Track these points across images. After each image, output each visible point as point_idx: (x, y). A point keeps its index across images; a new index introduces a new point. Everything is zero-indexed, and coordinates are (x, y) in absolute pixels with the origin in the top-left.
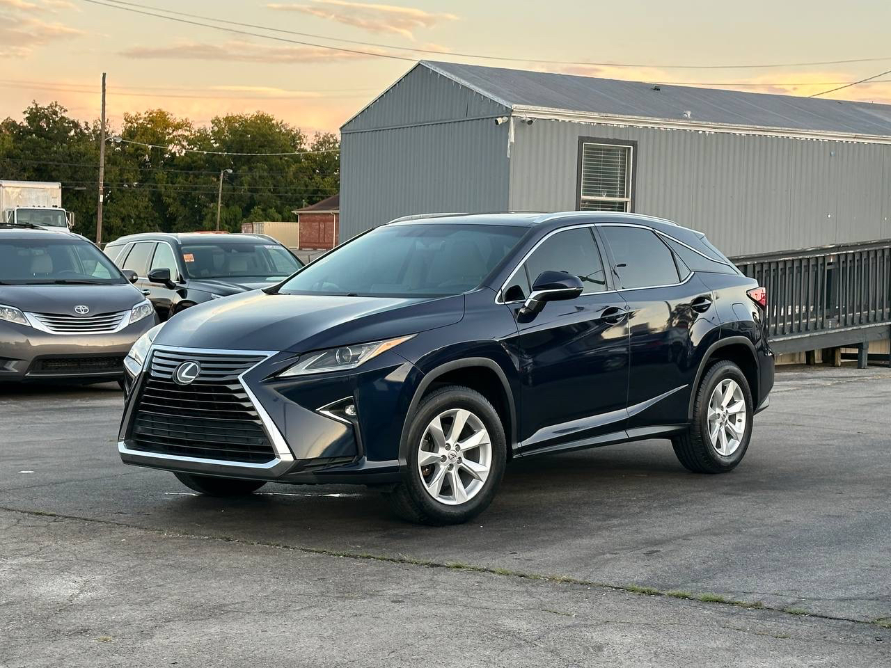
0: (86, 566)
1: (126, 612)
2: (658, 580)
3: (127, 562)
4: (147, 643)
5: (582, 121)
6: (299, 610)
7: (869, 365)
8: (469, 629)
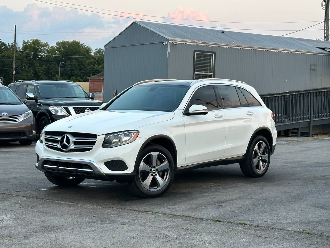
0: (4, 212)
1: (19, 229)
2: (222, 216)
3: (20, 210)
4: (27, 241)
5: (195, 44)
6: (85, 228)
7: (301, 136)
8: (150, 235)
